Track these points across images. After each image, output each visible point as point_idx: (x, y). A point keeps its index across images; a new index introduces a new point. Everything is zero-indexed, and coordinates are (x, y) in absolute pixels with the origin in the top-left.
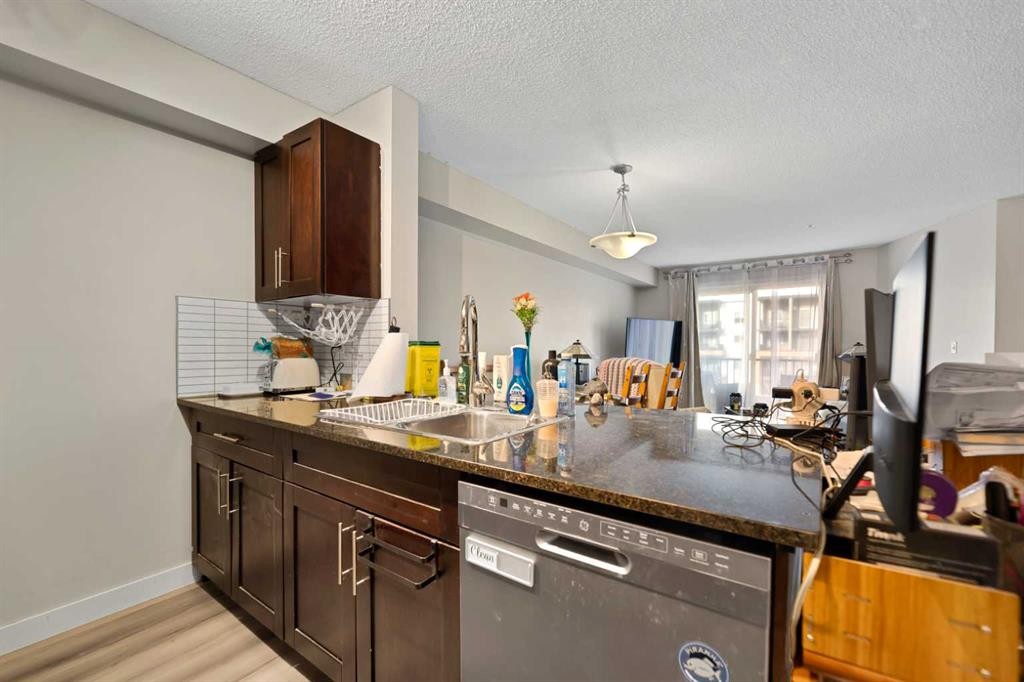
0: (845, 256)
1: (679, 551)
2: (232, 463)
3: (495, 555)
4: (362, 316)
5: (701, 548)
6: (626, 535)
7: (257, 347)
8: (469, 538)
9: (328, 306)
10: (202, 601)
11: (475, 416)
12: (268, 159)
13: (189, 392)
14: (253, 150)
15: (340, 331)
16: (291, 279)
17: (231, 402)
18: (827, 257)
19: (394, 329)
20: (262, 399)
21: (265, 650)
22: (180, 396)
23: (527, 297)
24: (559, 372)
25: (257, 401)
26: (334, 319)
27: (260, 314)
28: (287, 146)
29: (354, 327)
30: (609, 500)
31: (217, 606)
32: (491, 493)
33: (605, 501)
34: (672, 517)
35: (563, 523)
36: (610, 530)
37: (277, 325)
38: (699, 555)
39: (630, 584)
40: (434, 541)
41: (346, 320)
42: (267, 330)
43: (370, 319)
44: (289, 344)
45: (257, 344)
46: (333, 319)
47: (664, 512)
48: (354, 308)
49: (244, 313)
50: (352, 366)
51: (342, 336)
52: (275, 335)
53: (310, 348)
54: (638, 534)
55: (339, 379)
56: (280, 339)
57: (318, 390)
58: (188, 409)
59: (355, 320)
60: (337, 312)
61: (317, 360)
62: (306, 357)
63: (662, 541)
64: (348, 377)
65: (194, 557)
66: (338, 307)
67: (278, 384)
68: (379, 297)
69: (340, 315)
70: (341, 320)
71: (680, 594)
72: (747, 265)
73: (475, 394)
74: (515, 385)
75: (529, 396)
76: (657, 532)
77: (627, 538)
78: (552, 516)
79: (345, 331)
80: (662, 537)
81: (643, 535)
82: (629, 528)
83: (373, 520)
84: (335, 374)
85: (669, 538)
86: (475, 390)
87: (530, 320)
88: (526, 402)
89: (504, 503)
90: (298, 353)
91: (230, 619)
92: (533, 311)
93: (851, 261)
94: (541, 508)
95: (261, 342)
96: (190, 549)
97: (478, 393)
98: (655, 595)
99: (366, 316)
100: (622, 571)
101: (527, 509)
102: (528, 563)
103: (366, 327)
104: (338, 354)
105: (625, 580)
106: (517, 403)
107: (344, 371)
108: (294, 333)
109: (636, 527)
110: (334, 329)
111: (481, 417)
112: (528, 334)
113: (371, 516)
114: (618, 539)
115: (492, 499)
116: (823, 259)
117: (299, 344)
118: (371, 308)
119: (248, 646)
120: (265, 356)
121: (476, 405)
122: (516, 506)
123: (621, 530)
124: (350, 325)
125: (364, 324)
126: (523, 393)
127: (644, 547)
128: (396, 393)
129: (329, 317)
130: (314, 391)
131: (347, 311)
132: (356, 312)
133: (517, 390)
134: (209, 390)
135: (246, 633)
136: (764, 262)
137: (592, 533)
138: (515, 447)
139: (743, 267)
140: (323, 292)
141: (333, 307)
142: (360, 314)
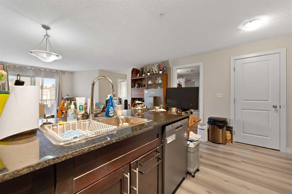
0: (63, 72)
3: (171, 138)
18: (59, 72)
72: (33, 68)
93: (65, 74)
106: (112, 113)
116: (58, 72)
133: (112, 109)
136: (39, 69)
139: (31, 69)
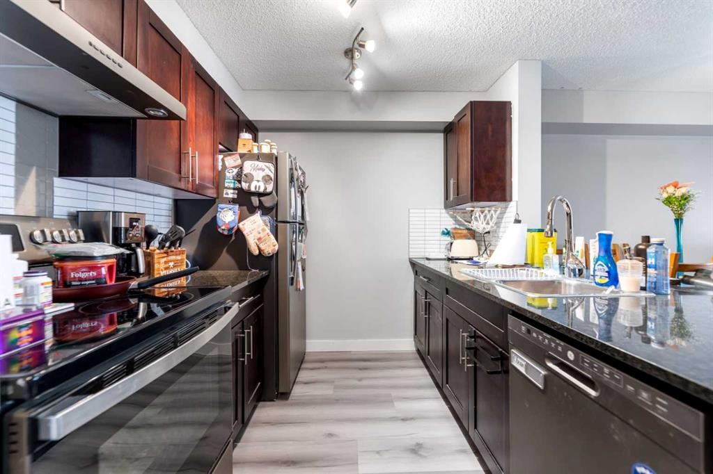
1: (630, 388)
2: (426, 292)
3: (524, 363)
4: (500, 213)
5: (646, 390)
6: (596, 368)
7: (443, 233)
8: (513, 350)
9: (476, 209)
10: (416, 359)
11: (566, 285)
12: (449, 130)
13: (413, 255)
14: (442, 128)
15: (484, 223)
16: (458, 195)
17: (431, 262)
19: (518, 221)
20: (447, 262)
21: (436, 392)
22: (411, 257)
23: (676, 186)
24: (648, 255)
25: (444, 262)
26: (482, 216)
27: (447, 215)
28: (456, 121)
29: (494, 220)
30: (582, 339)
31: (422, 364)
32: (523, 324)
33: (579, 340)
34: (621, 359)
35: (559, 351)
36: (586, 362)
37: (455, 221)
38: (645, 395)
39: (598, 403)
40: (500, 350)
41: (488, 217)
42: (450, 224)
43: (506, 215)
44: (460, 231)
45: (443, 231)
46: (480, 216)
47: (616, 354)
48: (493, 209)
49: (439, 215)
50: (496, 246)
51: (486, 226)
52: (454, 226)
53: (472, 234)
54: (603, 369)
55: (488, 253)
56: (455, 228)
57: (475, 259)
58: (413, 264)
59: (495, 216)
60: (482, 212)
61: (477, 241)
62: (469, 239)
63: (618, 377)
64: (492, 251)
65: (414, 338)
66: (483, 209)
67: (454, 254)
68: (511, 200)
69: (484, 214)
70: (485, 216)
71: (631, 422)
73: (569, 268)
74: (599, 262)
75: (612, 272)
76: (616, 370)
77: (596, 370)
78: (553, 345)
79: (488, 224)
80: (618, 375)
81: (606, 370)
82: (597, 363)
83: (475, 331)
84: (486, 250)
85: (624, 376)
86: (568, 265)
87: (682, 207)
88: (609, 277)
89: (529, 331)
90: (465, 237)
91: (425, 371)
92: (686, 198)
94: (548, 339)
95: (446, 231)
96: (413, 332)
97: (572, 268)
98: (616, 418)
99: (503, 213)
100: (593, 393)
101: (541, 337)
102: (541, 373)
103: (504, 220)
104: (487, 237)
105: (594, 400)
106: (601, 277)
107: (491, 248)
108: (463, 225)
109: (602, 364)
110: (480, 222)
111: (570, 285)
112: (678, 221)
113: (474, 329)
114: (591, 370)
115: (523, 328)
117: (466, 231)
118: (506, 208)
119: (430, 387)
120: (448, 239)
121: (570, 276)
122: (534, 335)
123: (593, 363)
124: (491, 219)
125: (502, 218)
126: (607, 269)
127: (606, 379)
128: (516, 264)
129: (477, 215)
130: (472, 259)
131: (489, 211)
132: (496, 211)
133: (600, 267)
134: (422, 255)
135: (430, 380)
137: (575, 362)
138: (600, 312)
140: (472, 201)
141: (480, 209)
142: (498, 212)
